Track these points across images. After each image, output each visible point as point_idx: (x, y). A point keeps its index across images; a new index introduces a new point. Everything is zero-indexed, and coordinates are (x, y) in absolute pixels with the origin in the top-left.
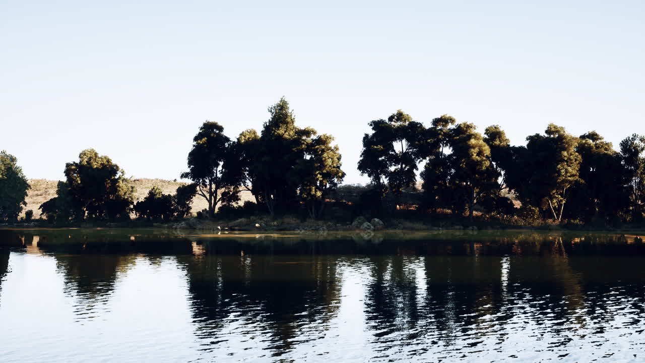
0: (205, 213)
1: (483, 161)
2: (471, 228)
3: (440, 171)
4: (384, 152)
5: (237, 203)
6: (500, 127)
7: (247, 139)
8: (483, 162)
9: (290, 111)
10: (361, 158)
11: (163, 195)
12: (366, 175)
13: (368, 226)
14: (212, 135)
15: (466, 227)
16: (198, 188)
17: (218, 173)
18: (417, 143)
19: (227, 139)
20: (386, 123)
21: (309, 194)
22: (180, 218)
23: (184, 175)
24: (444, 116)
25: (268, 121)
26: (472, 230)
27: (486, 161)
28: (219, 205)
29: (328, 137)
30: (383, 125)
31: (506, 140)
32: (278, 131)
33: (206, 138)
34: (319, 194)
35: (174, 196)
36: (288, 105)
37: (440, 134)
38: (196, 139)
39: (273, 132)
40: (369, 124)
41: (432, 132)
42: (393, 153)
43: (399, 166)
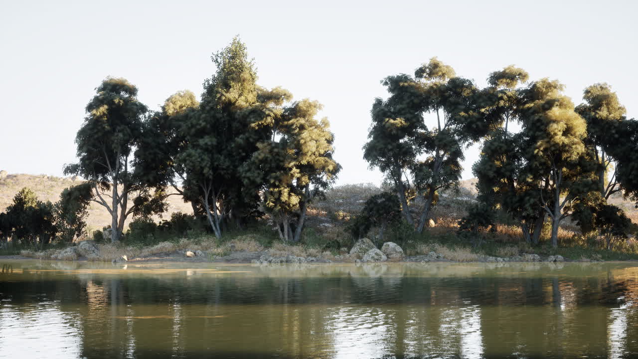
0: (106, 232)
1: (573, 144)
2: (552, 258)
3: (502, 162)
4: (407, 130)
5: (161, 216)
6: (609, 86)
7: (177, 107)
8: (574, 146)
9: (248, 60)
10: (369, 140)
11: (39, 204)
12: (377, 168)
13: (376, 254)
14: (116, 101)
15: (544, 256)
16: (94, 190)
17: (128, 165)
18: (462, 114)
19: (143, 109)
20: (411, 80)
21: (278, 200)
22: (66, 241)
23: (71, 169)
24: (509, 68)
25: (210, 78)
26: (555, 261)
27: (579, 144)
28: (130, 219)
29: (310, 105)
30: (406, 84)
31: (619, 108)
32: (228, 95)
33: (106, 107)
34: (295, 200)
35: (57, 205)
36: (245, 51)
37: (501, 98)
38: (90, 108)
39: (218, 95)
40: (382, 82)
41: (489, 96)
42: (423, 131)
43: (434, 153)
